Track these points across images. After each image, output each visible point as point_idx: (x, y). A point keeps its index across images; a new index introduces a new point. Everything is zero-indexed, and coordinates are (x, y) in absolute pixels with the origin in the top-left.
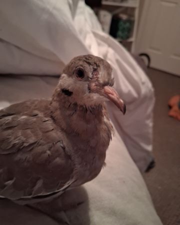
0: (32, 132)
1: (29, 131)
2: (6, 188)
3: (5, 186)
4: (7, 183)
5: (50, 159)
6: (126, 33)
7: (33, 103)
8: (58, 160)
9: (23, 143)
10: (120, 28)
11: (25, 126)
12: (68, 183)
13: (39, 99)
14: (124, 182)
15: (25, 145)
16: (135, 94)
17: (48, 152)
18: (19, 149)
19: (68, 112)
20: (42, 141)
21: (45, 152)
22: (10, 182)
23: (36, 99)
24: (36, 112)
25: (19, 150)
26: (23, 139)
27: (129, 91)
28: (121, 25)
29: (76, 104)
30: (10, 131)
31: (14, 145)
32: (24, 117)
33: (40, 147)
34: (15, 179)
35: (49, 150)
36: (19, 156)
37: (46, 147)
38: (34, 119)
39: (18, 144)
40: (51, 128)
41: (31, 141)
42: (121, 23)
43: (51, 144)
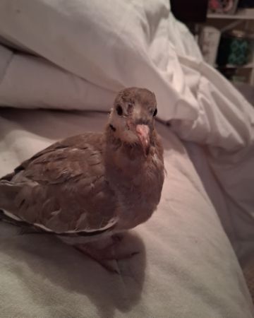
0: (80, 164)
1: (77, 163)
2: (52, 218)
3: (51, 216)
4: (53, 213)
5: (93, 192)
6: (242, 56)
7: (87, 136)
8: (101, 194)
9: (70, 174)
10: (234, 49)
11: (75, 157)
12: (112, 220)
13: (94, 133)
14: (196, 242)
15: (72, 176)
16: (240, 140)
17: (92, 185)
18: (67, 179)
19: (112, 146)
20: (87, 174)
21: (89, 185)
22: (56, 213)
23: (90, 132)
24: (87, 145)
25: (66, 181)
26: (71, 170)
27: (231, 135)
28: (235, 46)
29: (119, 140)
30: (60, 162)
31: (62, 176)
32: (75, 149)
33: (85, 179)
34: (61, 210)
35: (93, 183)
36: (66, 187)
37: (90, 180)
38: (83, 152)
39: (66, 174)
40: (98, 161)
41: (78, 172)
42: (235, 42)
43: (95, 177)
